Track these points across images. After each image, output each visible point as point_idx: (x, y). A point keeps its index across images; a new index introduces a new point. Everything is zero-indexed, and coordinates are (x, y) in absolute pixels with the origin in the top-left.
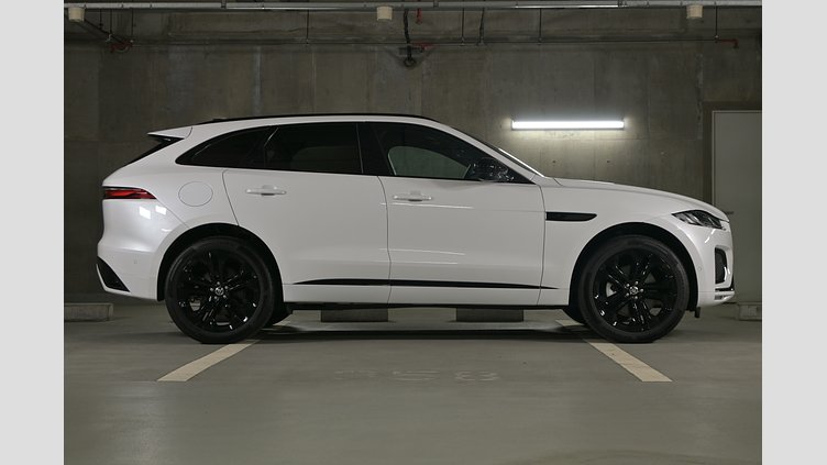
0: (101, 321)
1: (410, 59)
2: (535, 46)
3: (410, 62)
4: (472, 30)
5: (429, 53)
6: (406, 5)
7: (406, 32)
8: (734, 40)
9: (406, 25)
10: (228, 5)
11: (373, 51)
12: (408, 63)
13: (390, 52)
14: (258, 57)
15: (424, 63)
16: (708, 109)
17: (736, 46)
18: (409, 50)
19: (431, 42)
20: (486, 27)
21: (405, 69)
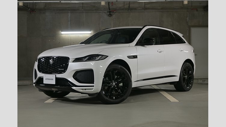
0: (28, 85)
1: (110, 14)
2: (144, 11)
3: (110, 15)
4: (127, 6)
5: (115, 13)
6: (109, 1)
7: (109, 7)
8: (196, 9)
9: (109, 5)
10: (61, 1)
11: (100, 12)
12: (110, 16)
13: (105, 13)
14: (69, 14)
15: (114, 15)
16: (190, 27)
17: (197, 11)
18: (110, 12)
19: (116, 10)
20: (130, 6)
21: (109, 17)
